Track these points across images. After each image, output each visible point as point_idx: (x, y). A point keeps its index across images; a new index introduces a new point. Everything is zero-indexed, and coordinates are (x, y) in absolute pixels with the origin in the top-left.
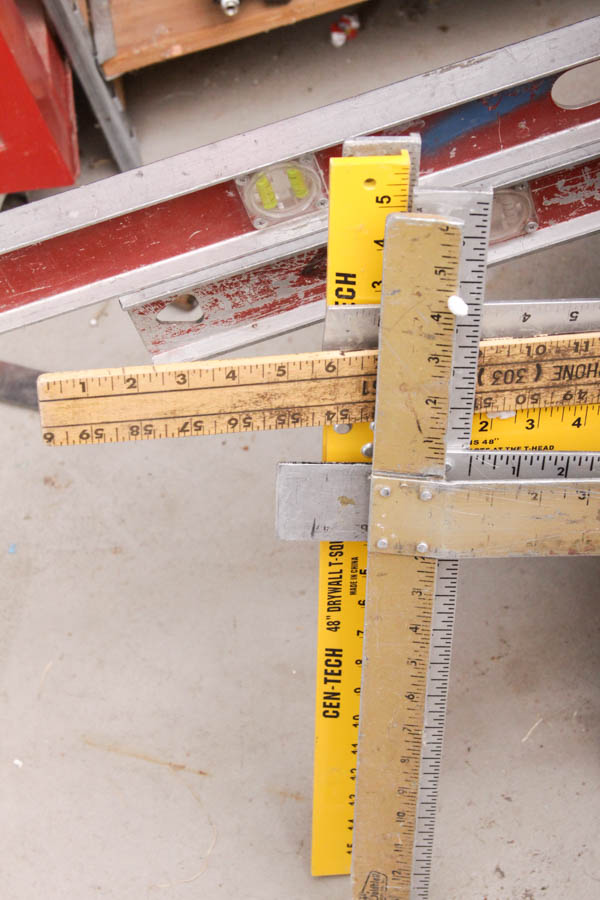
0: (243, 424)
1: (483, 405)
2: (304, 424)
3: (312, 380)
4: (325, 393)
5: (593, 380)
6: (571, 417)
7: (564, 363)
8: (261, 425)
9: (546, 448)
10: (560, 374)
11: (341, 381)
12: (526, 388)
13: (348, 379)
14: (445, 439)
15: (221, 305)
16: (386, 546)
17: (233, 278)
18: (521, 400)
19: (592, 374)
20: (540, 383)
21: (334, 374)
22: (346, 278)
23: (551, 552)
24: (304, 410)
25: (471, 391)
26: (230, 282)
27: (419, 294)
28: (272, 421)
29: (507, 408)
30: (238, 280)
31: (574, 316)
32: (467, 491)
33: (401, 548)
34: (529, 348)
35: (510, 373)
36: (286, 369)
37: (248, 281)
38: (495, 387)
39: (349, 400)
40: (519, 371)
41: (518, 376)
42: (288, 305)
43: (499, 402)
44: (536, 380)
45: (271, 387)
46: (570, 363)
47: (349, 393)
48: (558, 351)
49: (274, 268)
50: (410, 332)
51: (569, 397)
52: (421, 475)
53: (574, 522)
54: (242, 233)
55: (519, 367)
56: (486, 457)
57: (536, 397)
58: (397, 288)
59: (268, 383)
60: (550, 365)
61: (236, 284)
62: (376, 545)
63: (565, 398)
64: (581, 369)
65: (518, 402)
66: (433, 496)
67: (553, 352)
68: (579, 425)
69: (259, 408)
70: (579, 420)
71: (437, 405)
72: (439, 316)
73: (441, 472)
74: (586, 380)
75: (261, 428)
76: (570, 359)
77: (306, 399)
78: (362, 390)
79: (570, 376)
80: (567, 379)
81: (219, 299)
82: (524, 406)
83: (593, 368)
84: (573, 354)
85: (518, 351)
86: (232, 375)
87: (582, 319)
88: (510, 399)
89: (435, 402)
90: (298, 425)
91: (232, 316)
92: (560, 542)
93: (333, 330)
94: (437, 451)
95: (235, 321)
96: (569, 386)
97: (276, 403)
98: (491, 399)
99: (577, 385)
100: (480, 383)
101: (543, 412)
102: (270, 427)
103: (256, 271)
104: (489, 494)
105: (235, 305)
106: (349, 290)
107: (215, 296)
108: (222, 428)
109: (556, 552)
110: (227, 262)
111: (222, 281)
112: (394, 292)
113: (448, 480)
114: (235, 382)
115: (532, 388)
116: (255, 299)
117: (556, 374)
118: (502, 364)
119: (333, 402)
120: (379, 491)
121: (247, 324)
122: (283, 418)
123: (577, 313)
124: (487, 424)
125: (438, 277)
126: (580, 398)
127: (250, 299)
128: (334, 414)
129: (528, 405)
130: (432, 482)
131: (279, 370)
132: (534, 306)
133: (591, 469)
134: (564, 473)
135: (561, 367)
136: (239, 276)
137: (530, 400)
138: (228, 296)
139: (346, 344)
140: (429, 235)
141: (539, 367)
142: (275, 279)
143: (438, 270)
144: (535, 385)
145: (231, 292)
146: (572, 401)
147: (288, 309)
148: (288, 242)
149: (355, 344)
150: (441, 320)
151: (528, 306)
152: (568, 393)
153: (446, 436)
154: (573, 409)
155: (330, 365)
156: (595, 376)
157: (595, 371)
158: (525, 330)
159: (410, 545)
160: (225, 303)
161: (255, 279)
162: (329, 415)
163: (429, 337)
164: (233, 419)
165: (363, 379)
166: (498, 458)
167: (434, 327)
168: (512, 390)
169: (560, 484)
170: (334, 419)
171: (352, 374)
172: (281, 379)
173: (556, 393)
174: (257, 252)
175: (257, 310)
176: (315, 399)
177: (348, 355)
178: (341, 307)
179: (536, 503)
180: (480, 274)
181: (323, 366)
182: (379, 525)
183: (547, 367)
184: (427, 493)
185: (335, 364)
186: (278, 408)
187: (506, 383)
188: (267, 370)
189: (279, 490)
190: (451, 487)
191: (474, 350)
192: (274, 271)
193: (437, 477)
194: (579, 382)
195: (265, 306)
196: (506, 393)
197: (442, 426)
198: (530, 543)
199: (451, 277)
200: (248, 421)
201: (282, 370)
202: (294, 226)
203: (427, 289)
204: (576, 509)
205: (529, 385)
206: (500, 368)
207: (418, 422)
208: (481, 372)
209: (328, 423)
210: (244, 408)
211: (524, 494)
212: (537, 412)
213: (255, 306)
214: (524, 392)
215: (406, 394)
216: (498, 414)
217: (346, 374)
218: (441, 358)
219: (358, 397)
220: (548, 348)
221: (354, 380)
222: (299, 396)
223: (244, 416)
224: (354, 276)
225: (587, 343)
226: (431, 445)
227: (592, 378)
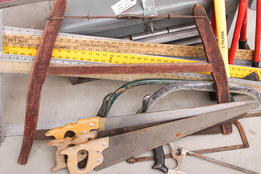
1: (7, 45)
7: (20, 39)
18: (13, 45)
20: (16, 42)
34: (13, 36)
40: (12, 39)
43: (10, 44)
44: (15, 41)
46: (21, 39)
48: (18, 37)
57: (16, 44)
64: (23, 41)
80: (21, 42)
83: (25, 41)
92: (17, 71)
100: (6, 41)
117: (18, 41)
118: (9, 38)
123: (20, 30)
126: (23, 46)
141: (15, 39)
144: (15, 42)
151: (12, 28)
152: (21, 45)
168: (12, 43)
169: (16, 61)
173: (19, 44)
183: (17, 39)
187: (10, 41)
198: (12, 71)
204: (19, 65)
208: (6, 39)
225: (23, 36)
227: (24, 43)
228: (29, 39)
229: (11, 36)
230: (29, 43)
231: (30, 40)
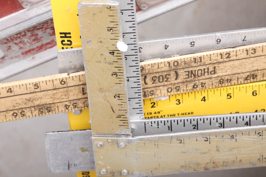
0: (20, 115)
1: (149, 94)
2: (54, 112)
3: (54, 89)
4: (62, 96)
5: (208, 77)
6: (199, 97)
7: (190, 69)
8: (31, 115)
9: (189, 113)
10: (188, 75)
11: (70, 88)
12: (171, 84)
13: (74, 87)
14: (128, 115)
15: (13, 49)
16: (105, 173)
17: (17, 34)
18: (170, 90)
19: (206, 74)
20: (178, 81)
21: (65, 85)
22: (65, 35)
23: (195, 170)
24: (52, 105)
25: (139, 89)
26: (15, 36)
27: (101, 42)
28: (36, 112)
29: (163, 95)
30: (20, 35)
31: (192, 44)
32: (143, 142)
33: (113, 173)
34: (169, 63)
35: (161, 77)
36: (39, 85)
37: (25, 35)
38: (154, 85)
39: (76, 98)
40: (166, 76)
41: (166, 78)
42: (50, 46)
43: (158, 92)
44: (176, 79)
45: (32, 95)
46: (193, 69)
47: (75, 94)
48: (185, 63)
49: (38, 27)
50: (100, 62)
51: (196, 86)
52: (118, 135)
53: (204, 153)
54: (18, 11)
55: (165, 74)
56: (153, 123)
57: (178, 88)
58: (89, 40)
59: (30, 93)
60: (182, 71)
61: (19, 38)
62: (100, 173)
63: (194, 87)
64: (200, 72)
65: (168, 91)
66: (126, 146)
67: (183, 64)
68: (205, 100)
69: (27, 106)
70: (204, 97)
71: (121, 98)
72: (113, 53)
73: (129, 132)
74: (204, 77)
75: (31, 116)
76: (192, 67)
77: (52, 100)
78: (82, 92)
79: (195, 76)
80: (193, 77)
81: (11, 46)
82: (172, 93)
83: (206, 70)
84: (194, 64)
85: (163, 66)
86: (10, 90)
87: (197, 45)
88: (164, 90)
89: (119, 97)
90: (51, 113)
91: (20, 54)
92: (198, 164)
93: (62, 62)
94: (124, 122)
95: (22, 56)
96: (195, 81)
97: (37, 103)
98: (153, 91)
99: (199, 80)
100: (146, 84)
101: (184, 95)
102: (36, 115)
103: (29, 30)
104: (156, 142)
105: (21, 48)
106: (68, 41)
107: (9, 44)
108: (9, 118)
109: (197, 169)
110: (11, 27)
111: (11, 37)
112: (88, 42)
113: (133, 137)
114: (12, 94)
115: (175, 84)
116: (31, 44)
117: (186, 75)
118: (156, 73)
119: (67, 100)
120: (97, 145)
121: (29, 57)
122: (42, 110)
123: (194, 42)
124: (154, 103)
125: (109, 33)
126: (202, 86)
127: (28, 44)
128: (69, 106)
129: (174, 92)
130: (124, 138)
131: (35, 86)
132: (169, 41)
133: (210, 124)
134: (196, 127)
135: (188, 72)
136: (20, 33)
137: (175, 90)
138: (16, 44)
139: (70, 69)
140: (101, 12)
141: (176, 73)
142: (40, 33)
143: (109, 29)
144: (176, 82)
145: (17, 42)
146: (198, 89)
147: (50, 48)
148: (42, 14)
149: (76, 68)
150: (115, 54)
151: (167, 41)
152: (195, 84)
153: (128, 114)
154: (200, 92)
155: (62, 81)
156: (208, 75)
157: (208, 72)
158: (167, 53)
159: (118, 172)
160: (15, 48)
161: (29, 34)
162: (67, 107)
163: (110, 63)
164: (14, 113)
165: (82, 87)
166: (160, 122)
167: (112, 58)
168: (164, 86)
169: (194, 134)
170: (70, 108)
171: (75, 85)
172: (37, 90)
173: (188, 85)
174: (26, 20)
175: (33, 49)
176: (58, 99)
177: (71, 75)
178: (65, 50)
179: (182, 145)
180: (134, 28)
181: (58, 82)
182: (100, 162)
183: (180, 72)
184: (122, 144)
185: (65, 80)
186: (38, 106)
187: (159, 82)
188: (28, 86)
189: (47, 147)
190: (134, 140)
191: (137, 67)
192: (38, 29)
193: (127, 135)
194: (200, 78)
195: (38, 47)
196: (161, 87)
197: (125, 109)
198: (182, 166)
199: (116, 32)
200: (23, 113)
201: (36, 86)
202: (45, 5)
203: (105, 39)
204: (204, 146)
205: (173, 82)
206: (155, 75)
207: (112, 107)
208: (145, 77)
209: (67, 110)
210: (20, 107)
211: (174, 141)
212: (181, 95)
213: (32, 47)
214: (170, 86)
215: (103, 93)
216: (160, 98)
217: (72, 85)
218: (118, 74)
219: (81, 96)
220: (179, 62)
221: (77, 88)
222: (48, 99)
223: (20, 111)
224: (70, 33)
225: (201, 58)
226: (121, 119)
227: (206, 76)
228: (219, 63)
229: (163, 65)
230: (220, 73)
231: (225, 64)
